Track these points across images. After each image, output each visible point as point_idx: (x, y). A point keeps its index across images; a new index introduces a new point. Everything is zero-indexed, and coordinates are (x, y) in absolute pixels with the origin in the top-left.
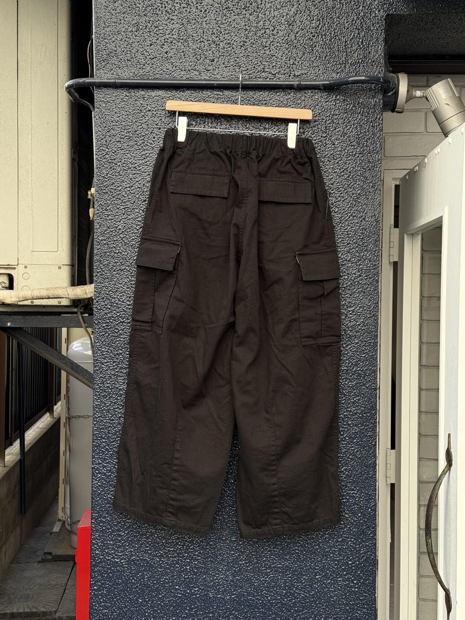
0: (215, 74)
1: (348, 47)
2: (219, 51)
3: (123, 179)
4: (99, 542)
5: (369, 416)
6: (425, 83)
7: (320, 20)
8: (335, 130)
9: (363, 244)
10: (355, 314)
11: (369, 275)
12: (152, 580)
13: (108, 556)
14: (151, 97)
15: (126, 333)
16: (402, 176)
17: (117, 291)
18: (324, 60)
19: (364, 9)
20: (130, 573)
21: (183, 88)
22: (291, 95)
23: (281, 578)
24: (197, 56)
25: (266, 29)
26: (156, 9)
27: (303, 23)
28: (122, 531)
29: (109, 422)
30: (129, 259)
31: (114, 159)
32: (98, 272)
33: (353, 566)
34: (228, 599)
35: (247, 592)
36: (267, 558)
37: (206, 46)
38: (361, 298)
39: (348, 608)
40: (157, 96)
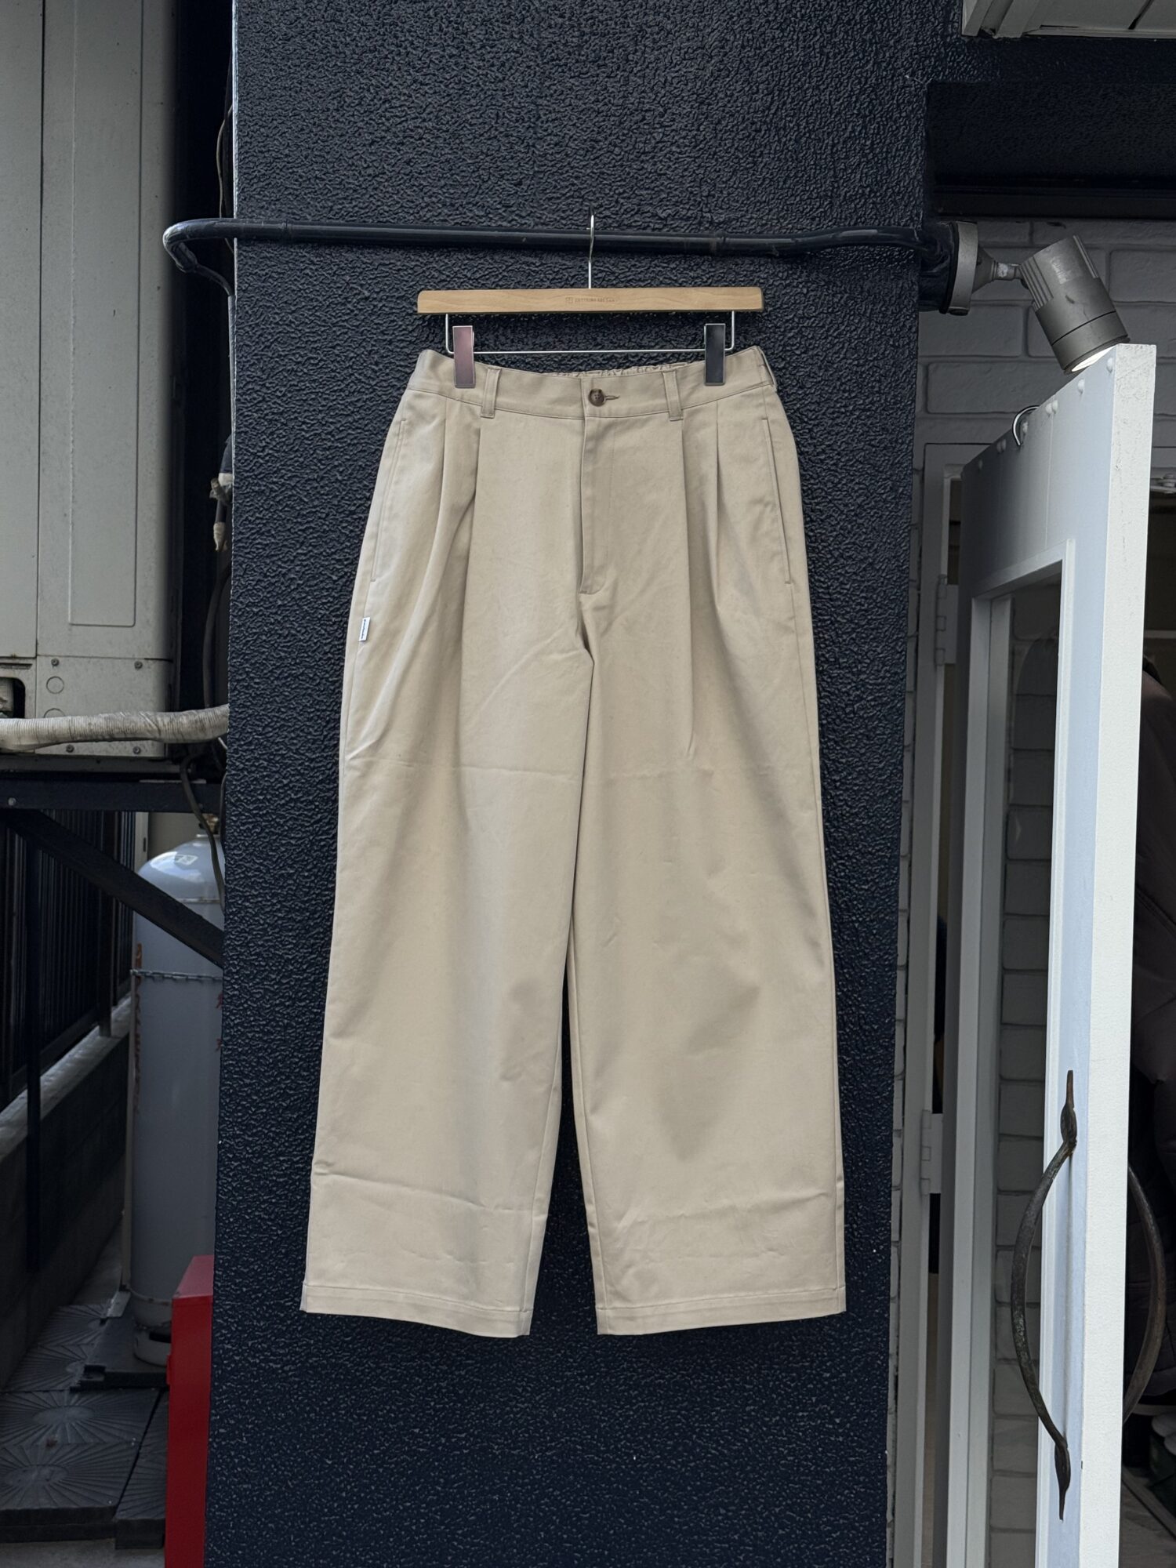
0: (524, 214)
1: (839, 158)
2: (534, 162)
3: (301, 460)
4: (232, 1323)
5: (876, 1031)
6: (1026, 239)
7: (772, 92)
8: (805, 352)
9: (868, 623)
10: (847, 790)
11: (882, 696)
12: (357, 1414)
13: (254, 1357)
14: (371, 268)
15: (302, 826)
16: (968, 459)
17: (283, 725)
18: (782, 188)
19: (879, 68)
20: (305, 1396)
21: (446, 247)
22: (703, 267)
23: (662, 1411)
24: (481, 172)
25: (646, 111)
26: (386, 57)
27: (734, 98)
28: (287, 1296)
29: (260, 1039)
30: (314, 651)
31: (281, 413)
32: (238, 681)
33: (835, 1384)
34: (537, 1460)
35: (581, 1444)
36: (631, 1362)
37: (503, 148)
38: (863, 751)
39: (819, 1482)
40: (384, 265)
